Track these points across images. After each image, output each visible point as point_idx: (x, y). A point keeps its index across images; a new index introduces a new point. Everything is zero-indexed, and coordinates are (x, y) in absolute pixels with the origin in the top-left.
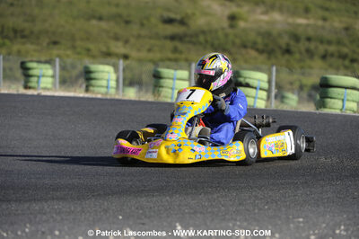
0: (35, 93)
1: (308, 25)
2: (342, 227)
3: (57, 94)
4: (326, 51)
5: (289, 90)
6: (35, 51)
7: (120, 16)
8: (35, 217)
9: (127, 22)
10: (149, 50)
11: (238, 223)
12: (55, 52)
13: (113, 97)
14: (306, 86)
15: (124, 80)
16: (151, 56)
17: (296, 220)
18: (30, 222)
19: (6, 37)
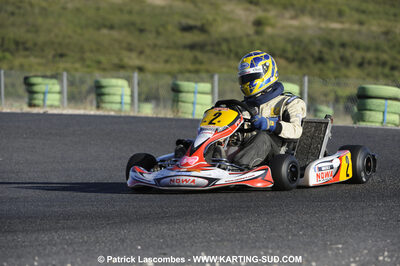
0: (41, 111)
1: (342, 30)
2: (386, 253)
3: (65, 112)
4: (363, 58)
5: (322, 103)
6: (39, 64)
7: (133, 24)
8: (45, 249)
9: (142, 31)
10: (167, 61)
11: (270, 251)
12: (62, 65)
13: (127, 114)
14: (342, 97)
15: (139, 95)
16: (168, 67)
17: (334, 246)
18: (39, 255)
19: (8, 50)
